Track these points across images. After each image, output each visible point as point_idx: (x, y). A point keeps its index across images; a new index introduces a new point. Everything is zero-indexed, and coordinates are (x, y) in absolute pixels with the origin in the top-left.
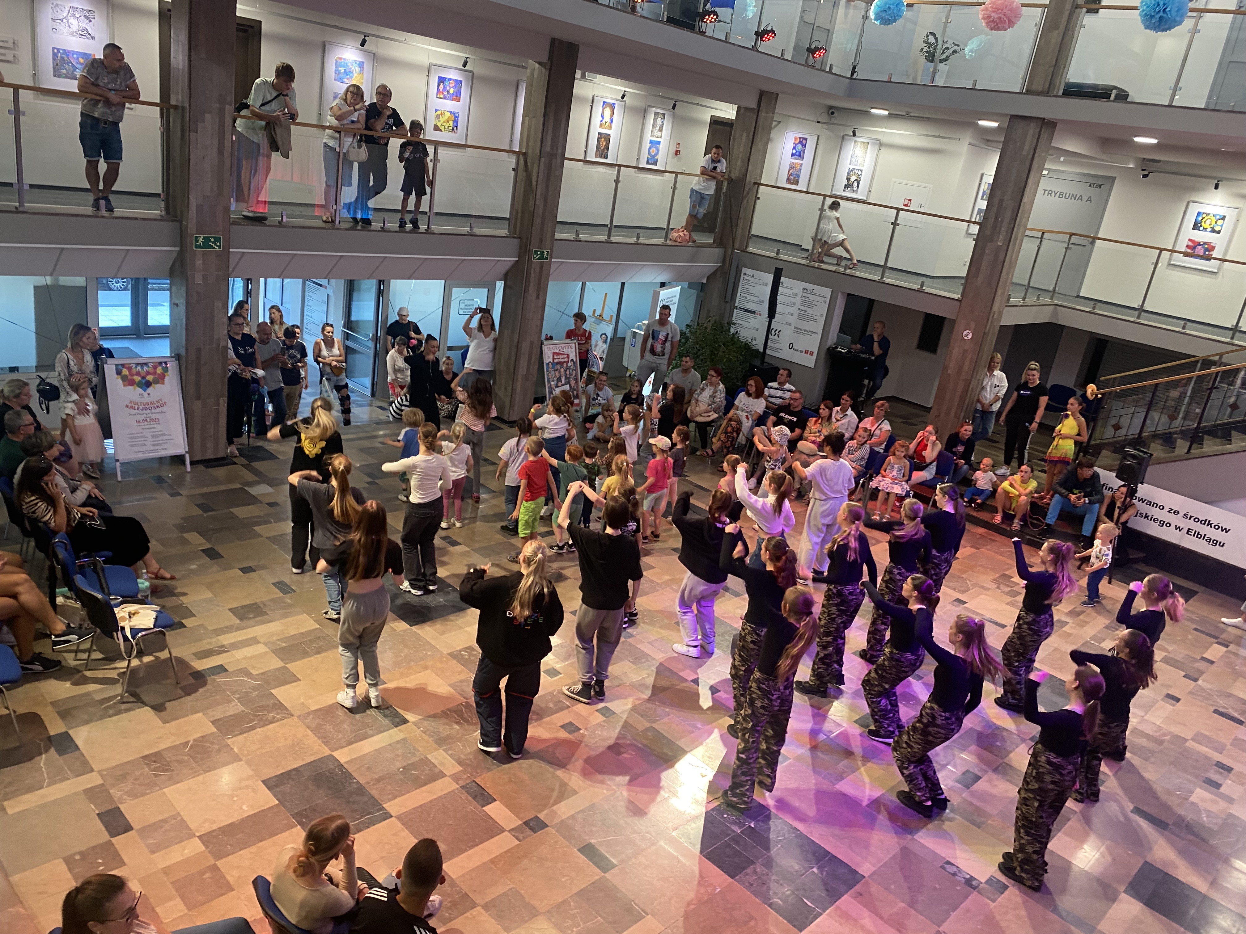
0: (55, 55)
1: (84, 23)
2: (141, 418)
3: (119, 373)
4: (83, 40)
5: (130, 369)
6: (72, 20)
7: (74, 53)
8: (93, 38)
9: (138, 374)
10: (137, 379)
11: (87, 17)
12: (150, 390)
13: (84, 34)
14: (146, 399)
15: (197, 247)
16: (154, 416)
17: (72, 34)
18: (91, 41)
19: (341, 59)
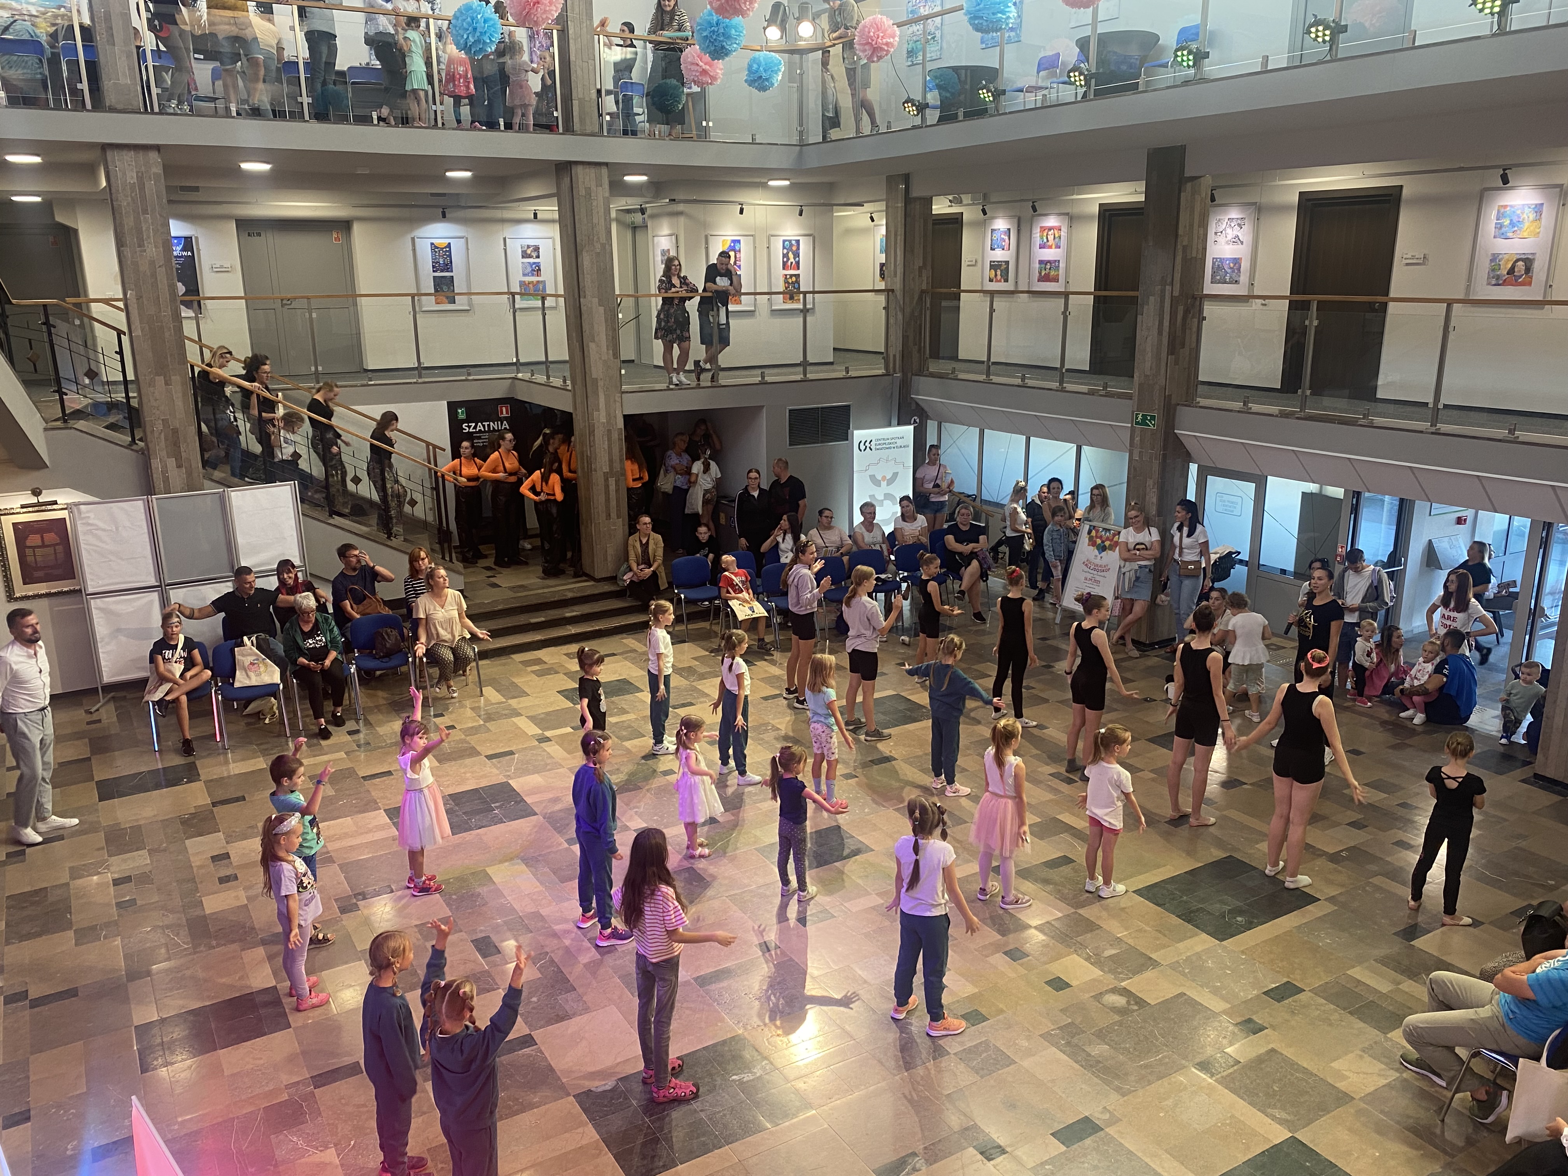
0: (1214, 263)
1: (1237, 231)
2: (1089, 576)
3: (1089, 532)
4: (1235, 247)
5: (1097, 531)
6: (1229, 231)
7: (1227, 259)
8: (1242, 243)
9: (1101, 537)
10: (1099, 541)
11: (1239, 225)
12: (1104, 554)
13: (1237, 240)
14: (1098, 561)
15: (1137, 423)
16: (1098, 578)
17: (1227, 243)
18: (1240, 246)
19: (1506, 206)
